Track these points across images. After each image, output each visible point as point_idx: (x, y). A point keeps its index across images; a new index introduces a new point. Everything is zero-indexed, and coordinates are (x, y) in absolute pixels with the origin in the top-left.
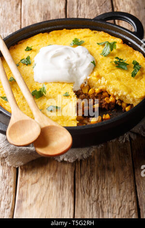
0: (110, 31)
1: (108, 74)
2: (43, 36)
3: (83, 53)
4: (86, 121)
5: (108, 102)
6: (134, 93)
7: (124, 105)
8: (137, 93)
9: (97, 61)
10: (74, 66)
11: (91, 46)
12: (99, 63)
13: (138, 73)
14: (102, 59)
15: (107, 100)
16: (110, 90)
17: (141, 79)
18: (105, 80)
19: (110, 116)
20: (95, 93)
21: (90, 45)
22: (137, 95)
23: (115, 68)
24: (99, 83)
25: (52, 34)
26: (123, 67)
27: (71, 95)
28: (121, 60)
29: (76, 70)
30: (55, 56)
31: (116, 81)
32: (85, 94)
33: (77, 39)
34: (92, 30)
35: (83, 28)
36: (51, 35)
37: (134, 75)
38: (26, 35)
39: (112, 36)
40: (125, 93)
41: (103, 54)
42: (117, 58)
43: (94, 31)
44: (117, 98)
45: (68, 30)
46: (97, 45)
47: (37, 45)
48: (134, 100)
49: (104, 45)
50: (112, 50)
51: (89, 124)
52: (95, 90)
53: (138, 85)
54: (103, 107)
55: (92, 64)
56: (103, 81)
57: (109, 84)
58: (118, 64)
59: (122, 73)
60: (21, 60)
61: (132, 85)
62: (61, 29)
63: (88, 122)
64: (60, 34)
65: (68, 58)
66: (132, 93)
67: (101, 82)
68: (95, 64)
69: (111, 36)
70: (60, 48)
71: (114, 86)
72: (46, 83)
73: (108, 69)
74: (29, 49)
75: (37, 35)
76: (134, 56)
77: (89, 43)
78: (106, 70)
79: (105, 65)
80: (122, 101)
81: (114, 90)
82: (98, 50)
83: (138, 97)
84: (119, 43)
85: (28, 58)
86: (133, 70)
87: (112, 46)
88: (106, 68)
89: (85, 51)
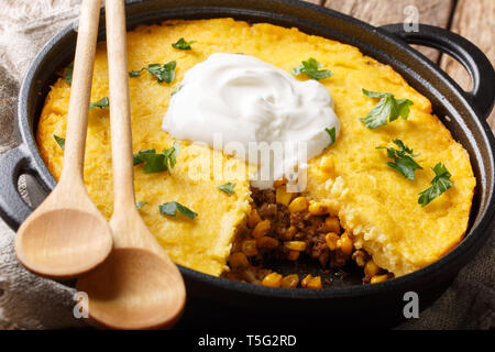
0: (408, 71)
1: (358, 175)
2: (233, 26)
3: (315, 100)
4: (250, 274)
5: (332, 247)
6: (408, 246)
7: (370, 267)
8: (414, 248)
9: (345, 132)
10: (278, 123)
11: (345, 92)
12: (347, 139)
13: (439, 198)
14: (360, 133)
15: (331, 239)
16: (348, 216)
17: (440, 216)
18: (344, 187)
19: (324, 283)
20: (306, 210)
21: (342, 89)
22: (412, 252)
23: (384, 165)
24: (327, 187)
25: (259, 30)
26: (407, 170)
27: (238, 193)
28: (407, 150)
29: (280, 134)
30: (238, 83)
31: (371, 200)
32: (280, 205)
33: (314, 61)
34: (364, 55)
35: (343, 42)
36: (255, 32)
37: (424, 200)
38: (190, 11)
39: (410, 84)
40: (382, 238)
41: (367, 121)
42: (399, 143)
43: (367, 59)
44: (358, 245)
45: (303, 35)
46: (362, 93)
47: (209, 44)
48: (399, 264)
49: (377, 100)
50: (394, 117)
51: (256, 282)
52: (308, 204)
53: (426, 228)
54: (316, 254)
55: (327, 134)
56: (336, 186)
57: (349, 199)
58: (396, 158)
59: (398, 184)
60: (151, 66)
61: (411, 224)
62: (288, 26)
63: (257, 278)
64: (280, 38)
65: (271, 99)
66: (402, 245)
67: (331, 187)
68: (334, 138)
69: (406, 85)
70: (261, 69)
71: (360, 209)
72: (188, 142)
73: (364, 160)
74: (183, 46)
75: (220, 21)
76: (446, 152)
77: (342, 82)
78: (357, 161)
79: (361, 150)
80: (368, 257)
81: (358, 221)
82: (358, 108)
83: (413, 260)
84: (419, 109)
85: (170, 67)
86: (429, 186)
87: (398, 108)
88: (360, 157)
89: (322, 97)
